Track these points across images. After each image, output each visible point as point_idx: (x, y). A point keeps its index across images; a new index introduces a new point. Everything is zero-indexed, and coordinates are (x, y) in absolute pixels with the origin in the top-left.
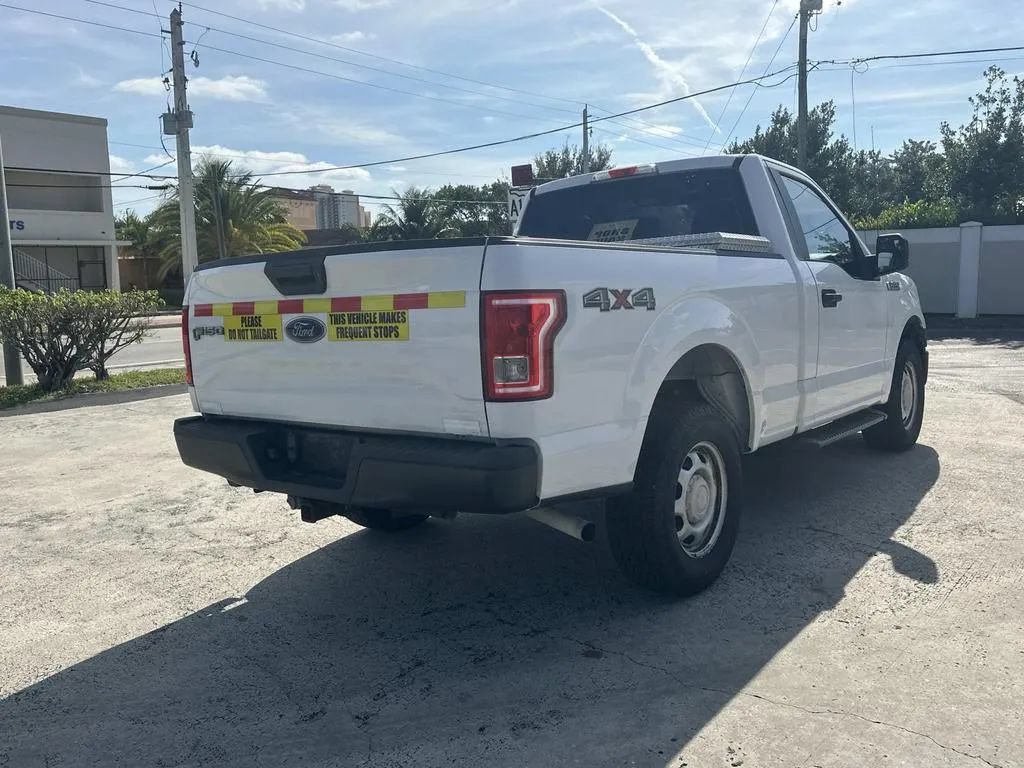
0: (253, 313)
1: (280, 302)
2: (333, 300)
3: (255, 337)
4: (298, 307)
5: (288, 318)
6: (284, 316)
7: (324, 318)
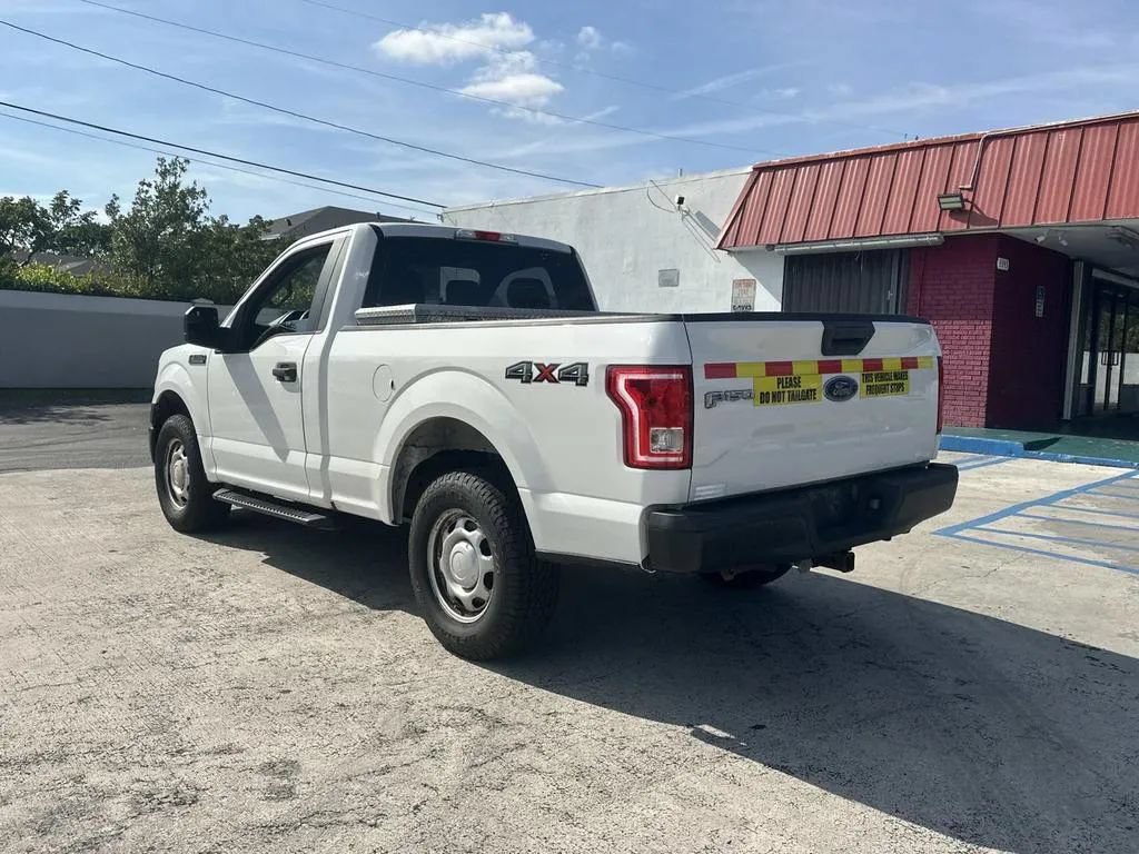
0: (791, 374)
1: (819, 362)
2: (864, 360)
3: (794, 398)
4: (836, 367)
5: (827, 377)
6: (823, 375)
7: (857, 377)
